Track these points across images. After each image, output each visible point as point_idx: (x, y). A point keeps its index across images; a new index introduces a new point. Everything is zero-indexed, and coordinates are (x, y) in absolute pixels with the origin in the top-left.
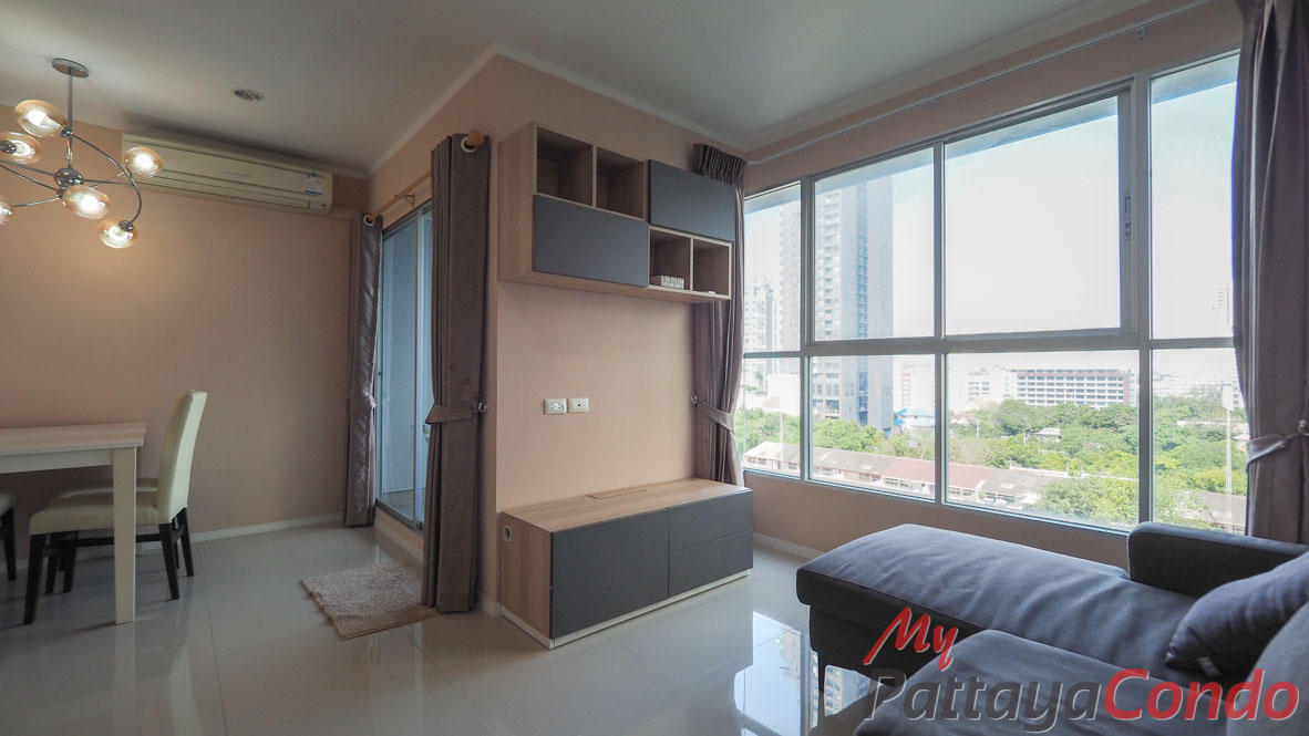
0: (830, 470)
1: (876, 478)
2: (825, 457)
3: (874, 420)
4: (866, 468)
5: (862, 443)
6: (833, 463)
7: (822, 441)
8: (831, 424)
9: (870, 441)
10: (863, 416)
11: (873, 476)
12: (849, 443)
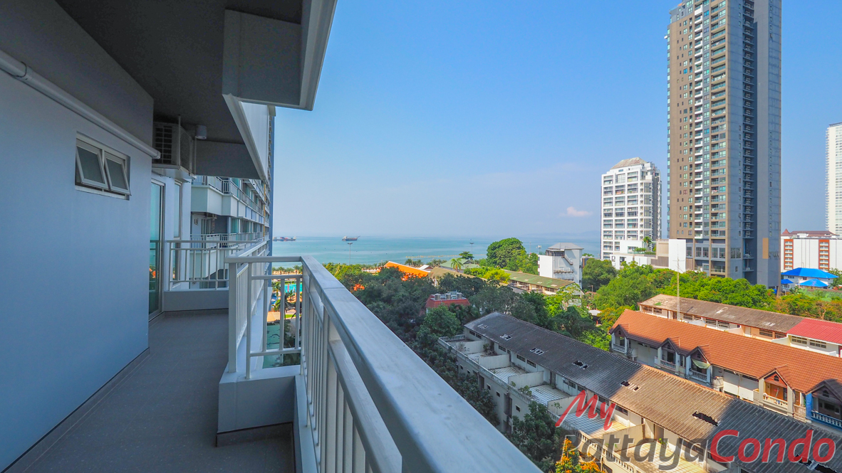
0: (728, 323)
1: (780, 335)
2: (721, 311)
3: (763, 279)
4: (768, 325)
5: (753, 299)
6: (726, 317)
7: (710, 296)
8: (720, 282)
9: (761, 298)
10: (751, 276)
11: (776, 333)
12: (739, 299)
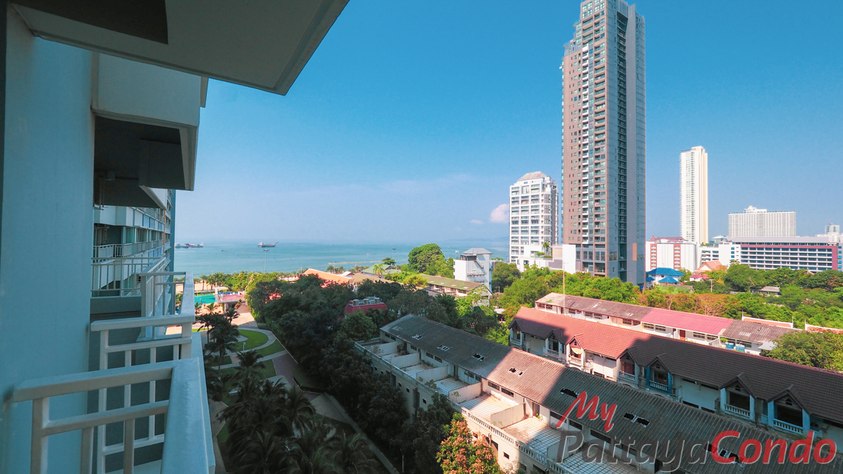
0: (601, 315)
1: (637, 323)
2: (596, 305)
3: (632, 278)
4: (628, 315)
5: (623, 295)
6: (603, 310)
7: (592, 293)
8: (600, 280)
9: (629, 293)
10: (623, 276)
11: (634, 321)
12: (613, 295)
